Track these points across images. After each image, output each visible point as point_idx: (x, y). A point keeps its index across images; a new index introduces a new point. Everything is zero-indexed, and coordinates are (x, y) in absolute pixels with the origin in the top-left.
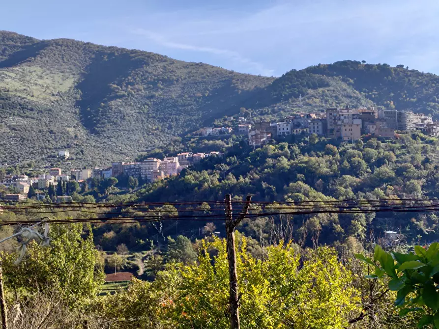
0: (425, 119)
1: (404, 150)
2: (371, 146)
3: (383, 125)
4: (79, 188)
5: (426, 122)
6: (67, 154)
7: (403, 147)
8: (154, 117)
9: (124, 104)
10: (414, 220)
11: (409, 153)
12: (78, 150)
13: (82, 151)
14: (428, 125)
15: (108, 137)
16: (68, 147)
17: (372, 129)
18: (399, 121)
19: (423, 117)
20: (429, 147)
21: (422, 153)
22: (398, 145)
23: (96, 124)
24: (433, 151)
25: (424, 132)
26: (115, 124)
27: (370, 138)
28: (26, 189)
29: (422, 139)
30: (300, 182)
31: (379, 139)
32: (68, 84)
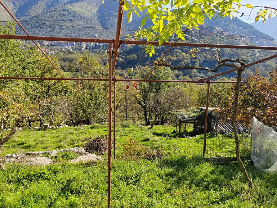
0: (221, 29)
1: (213, 40)
2: (202, 38)
3: (206, 31)
4: (102, 47)
5: (221, 30)
6: (97, 35)
7: (213, 39)
8: (125, 24)
9: (115, 18)
10: (215, 64)
11: (214, 41)
12: (100, 34)
13: (101, 34)
14: (221, 31)
15: (110, 30)
16: (97, 33)
17: (202, 32)
18: (212, 30)
19: (220, 29)
20: (222, 39)
21: (219, 41)
22: (211, 38)
23: (106, 25)
24: (223, 41)
25: (219, 34)
26: (112, 25)
27: (202, 35)
28: (85, 47)
29: (219, 36)
30: (178, 49)
31: (205, 35)
32: (96, 10)
